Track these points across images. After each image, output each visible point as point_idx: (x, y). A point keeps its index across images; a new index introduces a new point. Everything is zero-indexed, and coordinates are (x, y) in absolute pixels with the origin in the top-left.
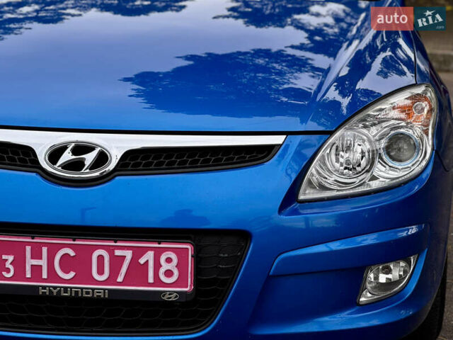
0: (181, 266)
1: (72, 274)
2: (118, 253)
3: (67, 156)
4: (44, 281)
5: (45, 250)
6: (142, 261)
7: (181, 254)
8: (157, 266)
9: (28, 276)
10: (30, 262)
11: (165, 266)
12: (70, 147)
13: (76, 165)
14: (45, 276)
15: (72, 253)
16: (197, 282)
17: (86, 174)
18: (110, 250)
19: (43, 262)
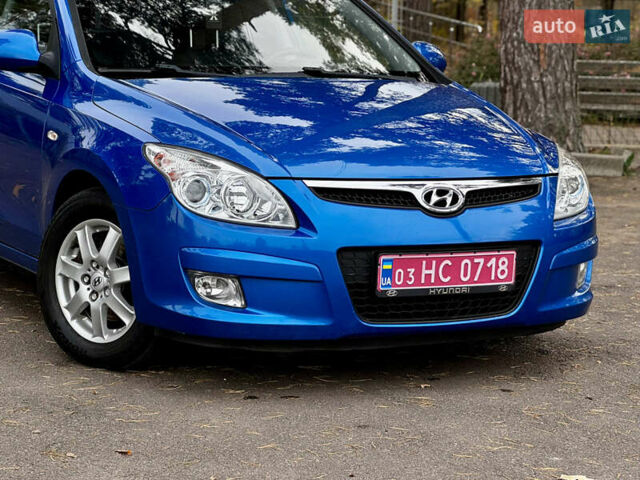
0: (509, 267)
1: (449, 278)
2: (476, 261)
3: (435, 198)
4: (433, 284)
5: (434, 262)
6: (489, 265)
7: (510, 257)
8: (497, 267)
9: (423, 281)
10: (425, 272)
11: (501, 268)
12: (435, 191)
13: (442, 203)
14: (433, 281)
15: (450, 264)
16: (517, 278)
17: (447, 209)
18: (471, 259)
19: (432, 272)
